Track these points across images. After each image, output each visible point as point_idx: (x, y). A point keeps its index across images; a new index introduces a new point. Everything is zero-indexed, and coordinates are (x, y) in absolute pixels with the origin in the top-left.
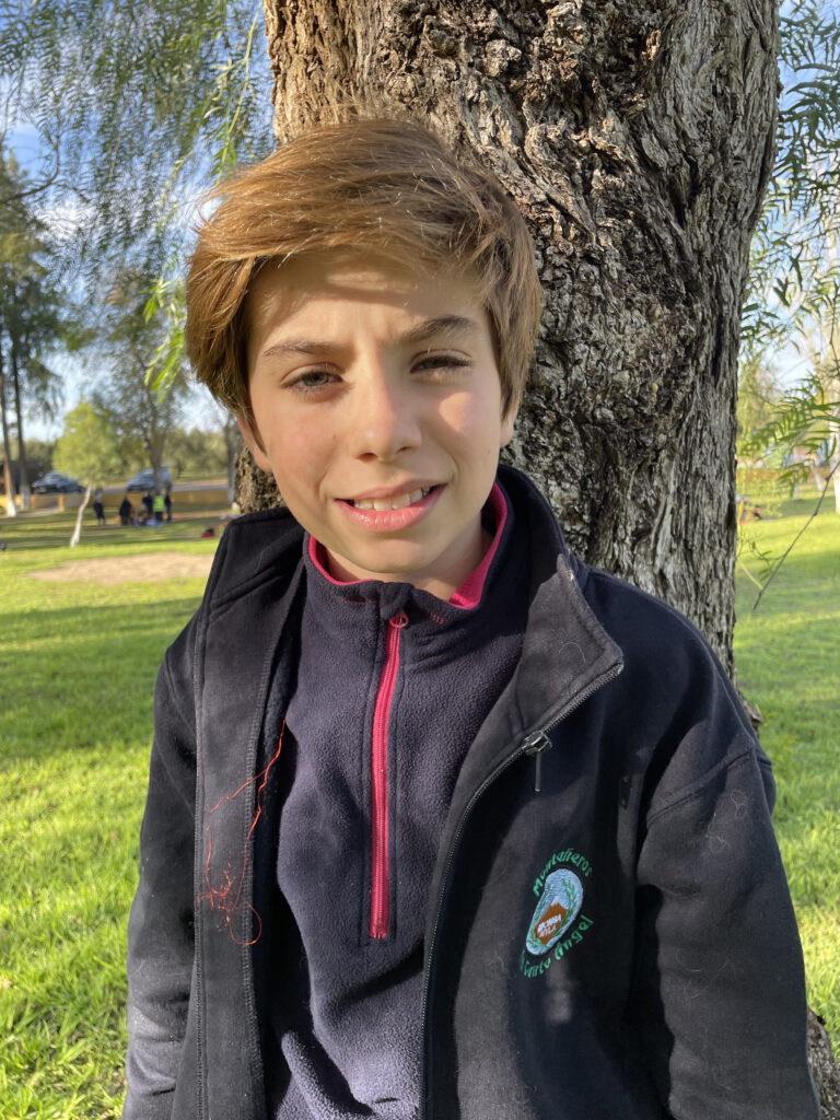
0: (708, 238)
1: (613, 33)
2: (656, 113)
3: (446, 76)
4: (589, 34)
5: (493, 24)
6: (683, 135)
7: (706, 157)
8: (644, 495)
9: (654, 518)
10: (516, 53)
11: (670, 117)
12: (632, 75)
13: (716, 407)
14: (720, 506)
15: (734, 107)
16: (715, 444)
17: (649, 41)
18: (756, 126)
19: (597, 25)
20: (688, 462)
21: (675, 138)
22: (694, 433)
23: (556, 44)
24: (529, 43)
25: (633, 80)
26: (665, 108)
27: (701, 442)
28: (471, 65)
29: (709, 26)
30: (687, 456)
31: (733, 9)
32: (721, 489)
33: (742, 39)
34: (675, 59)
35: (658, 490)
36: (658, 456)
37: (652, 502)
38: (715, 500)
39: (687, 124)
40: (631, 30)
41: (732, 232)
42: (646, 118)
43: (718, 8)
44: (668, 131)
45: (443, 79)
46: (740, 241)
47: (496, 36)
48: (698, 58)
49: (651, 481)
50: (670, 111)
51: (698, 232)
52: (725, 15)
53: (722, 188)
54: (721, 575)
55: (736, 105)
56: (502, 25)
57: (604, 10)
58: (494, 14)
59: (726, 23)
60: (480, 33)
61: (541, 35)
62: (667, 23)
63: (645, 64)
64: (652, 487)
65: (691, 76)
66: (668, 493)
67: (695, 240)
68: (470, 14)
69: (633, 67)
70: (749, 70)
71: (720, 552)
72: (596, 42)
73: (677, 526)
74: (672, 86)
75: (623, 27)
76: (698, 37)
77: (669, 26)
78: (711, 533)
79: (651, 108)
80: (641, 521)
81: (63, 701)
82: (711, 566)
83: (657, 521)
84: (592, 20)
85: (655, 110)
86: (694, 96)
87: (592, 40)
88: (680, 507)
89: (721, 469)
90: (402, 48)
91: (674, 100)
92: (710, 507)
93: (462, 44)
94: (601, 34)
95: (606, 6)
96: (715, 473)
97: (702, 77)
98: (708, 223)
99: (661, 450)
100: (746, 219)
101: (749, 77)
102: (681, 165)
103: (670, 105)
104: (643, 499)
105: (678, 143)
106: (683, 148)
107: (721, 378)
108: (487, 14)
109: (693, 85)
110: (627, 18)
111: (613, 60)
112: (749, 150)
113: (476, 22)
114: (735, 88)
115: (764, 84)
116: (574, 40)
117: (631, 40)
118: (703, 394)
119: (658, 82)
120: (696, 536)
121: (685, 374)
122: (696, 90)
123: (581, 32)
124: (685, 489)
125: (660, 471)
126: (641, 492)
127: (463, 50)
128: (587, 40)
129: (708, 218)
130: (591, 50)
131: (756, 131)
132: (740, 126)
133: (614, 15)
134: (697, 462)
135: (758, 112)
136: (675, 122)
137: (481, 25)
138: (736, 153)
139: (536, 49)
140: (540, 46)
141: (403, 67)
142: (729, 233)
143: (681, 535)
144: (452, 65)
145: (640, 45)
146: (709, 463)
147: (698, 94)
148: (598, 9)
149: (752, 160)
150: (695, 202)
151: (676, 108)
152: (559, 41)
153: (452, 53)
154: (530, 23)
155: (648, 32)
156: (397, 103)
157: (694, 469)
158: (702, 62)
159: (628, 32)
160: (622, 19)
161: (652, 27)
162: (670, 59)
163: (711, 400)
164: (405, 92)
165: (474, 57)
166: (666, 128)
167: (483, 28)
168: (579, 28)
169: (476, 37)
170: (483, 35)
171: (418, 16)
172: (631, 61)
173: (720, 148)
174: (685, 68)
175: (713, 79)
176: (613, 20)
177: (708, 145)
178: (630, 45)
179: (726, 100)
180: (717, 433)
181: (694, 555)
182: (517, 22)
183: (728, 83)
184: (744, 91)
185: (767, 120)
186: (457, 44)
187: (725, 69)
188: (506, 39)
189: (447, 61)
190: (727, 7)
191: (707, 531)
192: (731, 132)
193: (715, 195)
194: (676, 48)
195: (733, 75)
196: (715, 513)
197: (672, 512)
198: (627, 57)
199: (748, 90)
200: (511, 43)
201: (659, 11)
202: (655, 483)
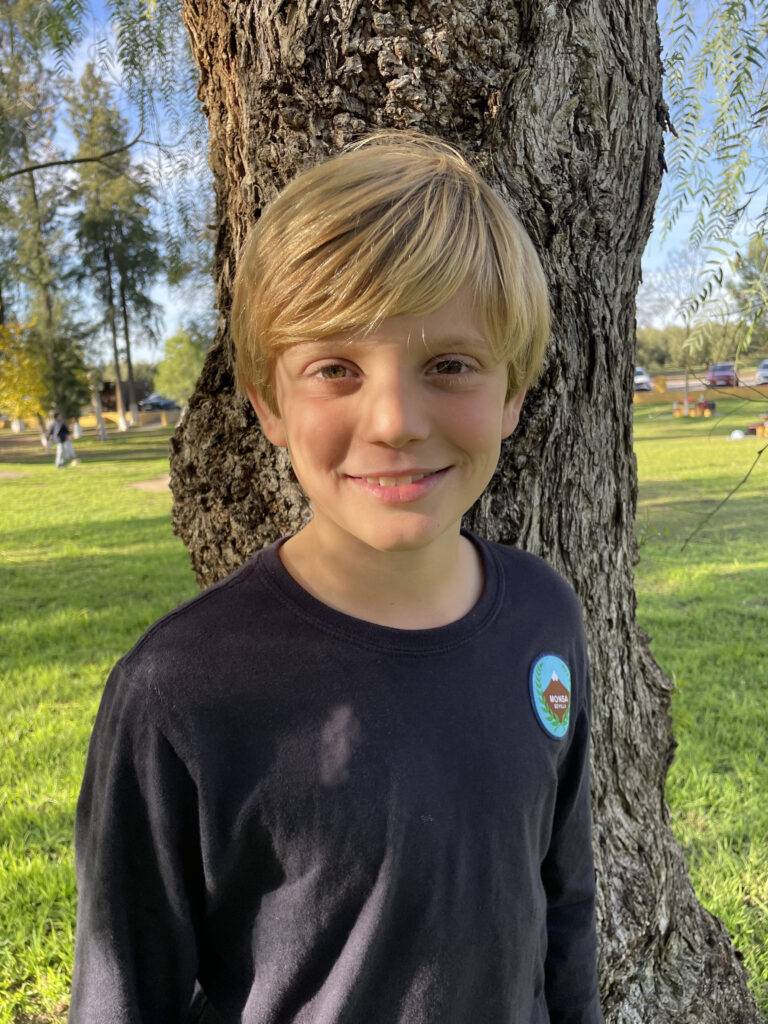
0: (571, 270)
1: (457, 95)
2: (507, 164)
3: (300, 148)
4: (430, 100)
5: (336, 100)
6: (534, 181)
7: (564, 197)
8: (506, 510)
9: (519, 529)
10: (360, 123)
11: (521, 167)
12: (478, 133)
13: (591, 421)
14: (601, 508)
15: (598, 144)
16: (591, 453)
17: (490, 102)
18: (627, 157)
19: (438, 91)
20: (558, 474)
21: (527, 184)
22: (563, 449)
23: (397, 113)
24: (373, 113)
25: (480, 137)
26: (515, 158)
27: (572, 455)
28: (319, 138)
29: (564, 72)
30: (557, 468)
31: (592, 51)
32: (601, 493)
33: (604, 79)
34: (520, 113)
35: (521, 504)
36: (519, 475)
37: (514, 516)
38: (596, 504)
39: (539, 171)
40: (473, 92)
41: (605, 258)
42: (496, 170)
43: (576, 53)
44: (519, 177)
45: (296, 150)
46: (617, 264)
47: (340, 110)
48: (552, 104)
49: (515, 496)
50: (521, 160)
51: (558, 266)
52: (584, 57)
53: (583, 223)
54: (606, 569)
55: (600, 141)
56: (345, 99)
57: (444, 77)
58: (336, 90)
59: (584, 66)
60: (326, 108)
61: (383, 105)
62: (508, 82)
63: (488, 122)
64: (515, 502)
65: (546, 123)
66: (531, 506)
67: (554, 277)
68: (315, 91)
69: (478, 126)
70: (613, 108)
71: (605, 548)
72: (438, 108)
73: (548, 533)
74: (522, 138)
75: (465, 90)
76: (552, 85)
77: (510, 85)
78: (592, 533)
79: (500, 160)
80: (505, 532)
81: (149, 601)
82: (596, 560)
83: (523, 531)
84: (434, 86)
85: (506, 161)
86: (550, 142)
87: (433, 107)
88: (551, 515)
89: (601, 474)
90: (266, 120)
91: (525, 149)
92: (589, 511)
93: (311, 119)
94: (443, 99)
95: (446, 73)
96: (594, 478)
97: (558, 123)
98: (570, 258)
99: (521, 469)
100: (623, 243)
101: (614, 114)
102: (536, 209)
103: (520, 155)
104: (504, 514)
105: (531, 190)
106: (537, 193)
107: (595, 395)
108: (330, 91)
109: (547, 131)
110: (469, 81)
111: (459, 120)
112: (620, 179)
113: (322, 99)
114: (598, 125)
115: (632, 117)
116: (415, 109)
117: (474, 101)
118: (575, 412)
119: (505, 135)
120: (572, 538)
121: (541, 402)
122: (551, 136)
123: (419, 101)
124: (556, 499)
125: (523, 487)
126: (503, 507)
127: (312, 125)
128: (427, 107)
129: (569, 253)
130: (434, 114)
131: (627, 162)
132: (606, 161)
133: (454, 81)
134: (568, 472)
135: (628, 144)
136: (527, 170)
137: (326, 101)
138: (602, 186)
139: (379, 119)
140: (383, 116)
141: (269, 137)
142: (600, 260)
143: (552, 540)
144: (304, 136)
145: (482, 105)
146: (585, 471)
147: (553, 139)
148: (438, 76)
149: (625, 189)
150: (552, 241)
151: (527, 156)
152: (400, 110)
153: (303, 127)
154: (373, 95)
155: (490, 93)
156: (266, 169)
157: (564, 480)
158: (559, 107)
159: (470, 94)
160: (464, 82)
161: (494, 87)
162: (515, 113)
163: (584, 415)
164: (271, 160)
165: (321, 132)
166: (517, 177)
167: (328, 105)
168: (417, 98)
169: (324, 112)
170: (329, 110)
171: (276, 92)
172: (476, 120)
173: (582, 186)
174: (538, 117)
175: (572, 122)
176: (454, 84)
177: (566, 186)
178: (473, 106)
179: (589, 137)
180: (594, 444)
181: (572, 556)
182: (362, 96)
183: (591, 122)
184: (609, 128)
185: (640, 149)
186: (307, 119)
187: (586, 109)
188: (349, 112)
189: (300, 134)
190: (586, 50)
191: (585, 533)
192: (596, 167)
193: (575, 232)
194: (523, 102)
195: (595, 115)
196: (596, 514)
197: (541, 522)
198: (472, 116)
199: (613, 126)
200: (356, 115)
201: (502, 71)
202: (519, 499)
